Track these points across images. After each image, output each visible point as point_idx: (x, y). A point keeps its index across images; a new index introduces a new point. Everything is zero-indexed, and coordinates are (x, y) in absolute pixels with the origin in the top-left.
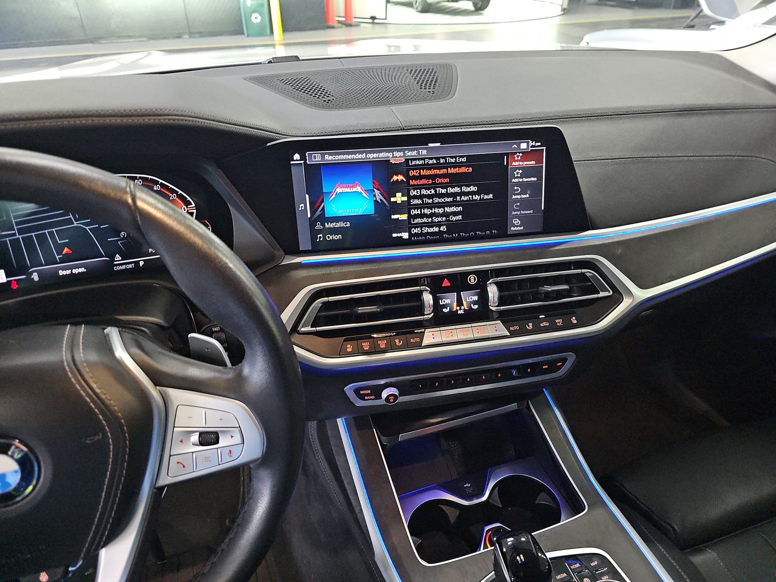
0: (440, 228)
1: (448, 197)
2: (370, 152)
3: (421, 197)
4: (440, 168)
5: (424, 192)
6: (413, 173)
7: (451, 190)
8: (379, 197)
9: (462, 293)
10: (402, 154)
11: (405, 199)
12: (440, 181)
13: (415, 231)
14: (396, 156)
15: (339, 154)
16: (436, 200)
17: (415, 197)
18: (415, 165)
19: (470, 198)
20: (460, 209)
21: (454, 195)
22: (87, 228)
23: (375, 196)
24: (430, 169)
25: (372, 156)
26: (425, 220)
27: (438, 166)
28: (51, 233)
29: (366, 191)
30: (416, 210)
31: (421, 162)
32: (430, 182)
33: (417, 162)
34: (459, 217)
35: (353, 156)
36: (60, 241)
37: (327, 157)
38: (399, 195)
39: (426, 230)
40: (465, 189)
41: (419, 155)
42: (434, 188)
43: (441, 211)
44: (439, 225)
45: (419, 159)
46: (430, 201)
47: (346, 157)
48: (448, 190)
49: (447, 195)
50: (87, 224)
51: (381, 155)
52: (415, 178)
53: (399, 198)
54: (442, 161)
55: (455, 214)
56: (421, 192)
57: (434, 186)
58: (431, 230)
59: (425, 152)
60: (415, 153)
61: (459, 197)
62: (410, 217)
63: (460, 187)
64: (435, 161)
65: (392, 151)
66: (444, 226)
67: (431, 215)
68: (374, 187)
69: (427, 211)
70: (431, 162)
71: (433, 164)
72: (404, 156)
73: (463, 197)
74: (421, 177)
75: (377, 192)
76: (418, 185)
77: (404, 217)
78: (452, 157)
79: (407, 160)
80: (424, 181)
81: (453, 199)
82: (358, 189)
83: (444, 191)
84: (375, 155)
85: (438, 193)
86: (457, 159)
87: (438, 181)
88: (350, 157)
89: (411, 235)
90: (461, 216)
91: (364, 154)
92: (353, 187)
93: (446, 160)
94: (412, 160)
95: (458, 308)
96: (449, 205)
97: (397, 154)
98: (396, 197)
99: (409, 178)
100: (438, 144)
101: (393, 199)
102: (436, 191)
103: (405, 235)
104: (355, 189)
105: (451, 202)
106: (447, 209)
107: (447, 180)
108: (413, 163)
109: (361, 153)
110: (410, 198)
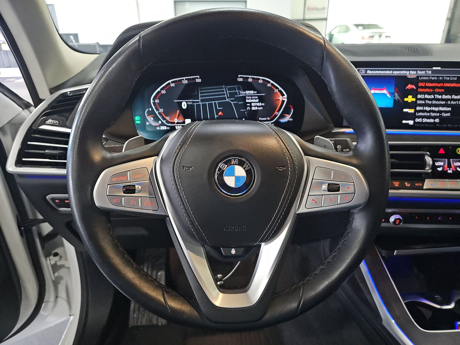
0: (435, 120)
1: (442, 101)
2: (395, 70)
3: (425, 99)
4: (439, 83)
5: (427, 96)
6: (420, 84)
7: (444, 97)
8: (397, 97)
9: (451, 160)
10: (415, 72)
11: (414, 100)
12: (438, 90)
13: (417, 120)
14: (411, 74)
15: (376, 70)
16: (434, 102)
17: (420, 99)
18: (423, 80)
19: (457, 103)
20: (450, 109)
21: (447, 100)
22: (232, 103)
23: (394, 96)
24: (432, 83)
25: (396, 73)
26: (426, 114)
27: (438, 81)
28: (215, 103)
29: (389, 93)
30: (420, 107)
31: (427, 78)
32: (432, 90)
33: (425, 78)
34: (449, 114)
35: (385, 72)
36: (219, 107)
37: (368, 72)
38: (410, 97)
39: (425, 120)
40: (454, 97)
41: (426, 74)
42: (434, 95)
43: (436, 109)
44: (434, 118)
45: (426, 76)
46: (430, 102)
47: (380, 72)
48: (443, 97)
49: (442, 100)
50: (232, 101)
51: (402, 72)
52: (422, 87)
53: (410, 99)
54: (441, 78)
55: (446, 112)
56: (424, 96)
57: (434, 93)
58: (428, 121)
59: (430, 72)
60: (423, 72)
61: (450, 102)
62: (416, 111)
63: (451, 95)
64: (436, 78)
65: (409, 70)
66: (438, 119)
67: (430, 111)
68: (395, 91)
69: (428, 109)
70: (433, 79)
71: (434, 80)
72: (417, 74)
73: (452, 101)
74: (426, 87)
75: (396, 94)
76: (423, 92)
77: (412, 111)
78: (447, 77)
79: (418, 77)
80: (427, 90)
81: (445, 103)
82: (385, 92)
83: (440, 97)
84: (398, 72)
85: (436, 98)
86: (451, 78)
87: (437, 90)
88: (383, 72)
89: (415, 123)
90: (450, 114)
91: (392, 71)
92: (381, 90)
93: (443, 78)
94: (421, 76)
95: (448, 169)
96: (443, 106)
97: (411, 72)
98: (408, 98)
99: (418, 87)
100: (439, 68)
101: (406, 99)
102: (435, 97)
103: (411, 122)
104: (382, 92)
105: (444, 104)
106: (441, 109)
107: (443, 90)
108: (422, 78)
109: (390, 70)
110: (417, 99)
